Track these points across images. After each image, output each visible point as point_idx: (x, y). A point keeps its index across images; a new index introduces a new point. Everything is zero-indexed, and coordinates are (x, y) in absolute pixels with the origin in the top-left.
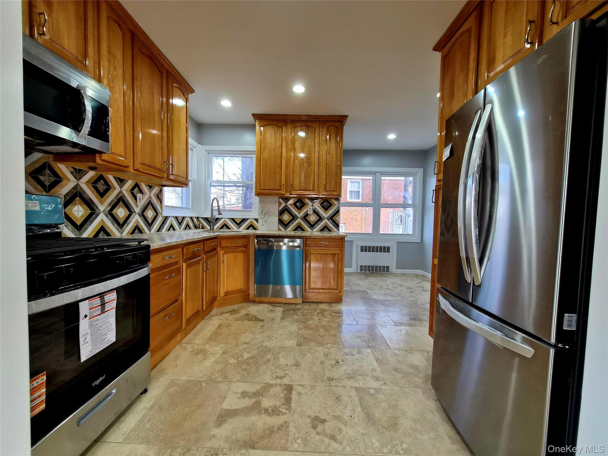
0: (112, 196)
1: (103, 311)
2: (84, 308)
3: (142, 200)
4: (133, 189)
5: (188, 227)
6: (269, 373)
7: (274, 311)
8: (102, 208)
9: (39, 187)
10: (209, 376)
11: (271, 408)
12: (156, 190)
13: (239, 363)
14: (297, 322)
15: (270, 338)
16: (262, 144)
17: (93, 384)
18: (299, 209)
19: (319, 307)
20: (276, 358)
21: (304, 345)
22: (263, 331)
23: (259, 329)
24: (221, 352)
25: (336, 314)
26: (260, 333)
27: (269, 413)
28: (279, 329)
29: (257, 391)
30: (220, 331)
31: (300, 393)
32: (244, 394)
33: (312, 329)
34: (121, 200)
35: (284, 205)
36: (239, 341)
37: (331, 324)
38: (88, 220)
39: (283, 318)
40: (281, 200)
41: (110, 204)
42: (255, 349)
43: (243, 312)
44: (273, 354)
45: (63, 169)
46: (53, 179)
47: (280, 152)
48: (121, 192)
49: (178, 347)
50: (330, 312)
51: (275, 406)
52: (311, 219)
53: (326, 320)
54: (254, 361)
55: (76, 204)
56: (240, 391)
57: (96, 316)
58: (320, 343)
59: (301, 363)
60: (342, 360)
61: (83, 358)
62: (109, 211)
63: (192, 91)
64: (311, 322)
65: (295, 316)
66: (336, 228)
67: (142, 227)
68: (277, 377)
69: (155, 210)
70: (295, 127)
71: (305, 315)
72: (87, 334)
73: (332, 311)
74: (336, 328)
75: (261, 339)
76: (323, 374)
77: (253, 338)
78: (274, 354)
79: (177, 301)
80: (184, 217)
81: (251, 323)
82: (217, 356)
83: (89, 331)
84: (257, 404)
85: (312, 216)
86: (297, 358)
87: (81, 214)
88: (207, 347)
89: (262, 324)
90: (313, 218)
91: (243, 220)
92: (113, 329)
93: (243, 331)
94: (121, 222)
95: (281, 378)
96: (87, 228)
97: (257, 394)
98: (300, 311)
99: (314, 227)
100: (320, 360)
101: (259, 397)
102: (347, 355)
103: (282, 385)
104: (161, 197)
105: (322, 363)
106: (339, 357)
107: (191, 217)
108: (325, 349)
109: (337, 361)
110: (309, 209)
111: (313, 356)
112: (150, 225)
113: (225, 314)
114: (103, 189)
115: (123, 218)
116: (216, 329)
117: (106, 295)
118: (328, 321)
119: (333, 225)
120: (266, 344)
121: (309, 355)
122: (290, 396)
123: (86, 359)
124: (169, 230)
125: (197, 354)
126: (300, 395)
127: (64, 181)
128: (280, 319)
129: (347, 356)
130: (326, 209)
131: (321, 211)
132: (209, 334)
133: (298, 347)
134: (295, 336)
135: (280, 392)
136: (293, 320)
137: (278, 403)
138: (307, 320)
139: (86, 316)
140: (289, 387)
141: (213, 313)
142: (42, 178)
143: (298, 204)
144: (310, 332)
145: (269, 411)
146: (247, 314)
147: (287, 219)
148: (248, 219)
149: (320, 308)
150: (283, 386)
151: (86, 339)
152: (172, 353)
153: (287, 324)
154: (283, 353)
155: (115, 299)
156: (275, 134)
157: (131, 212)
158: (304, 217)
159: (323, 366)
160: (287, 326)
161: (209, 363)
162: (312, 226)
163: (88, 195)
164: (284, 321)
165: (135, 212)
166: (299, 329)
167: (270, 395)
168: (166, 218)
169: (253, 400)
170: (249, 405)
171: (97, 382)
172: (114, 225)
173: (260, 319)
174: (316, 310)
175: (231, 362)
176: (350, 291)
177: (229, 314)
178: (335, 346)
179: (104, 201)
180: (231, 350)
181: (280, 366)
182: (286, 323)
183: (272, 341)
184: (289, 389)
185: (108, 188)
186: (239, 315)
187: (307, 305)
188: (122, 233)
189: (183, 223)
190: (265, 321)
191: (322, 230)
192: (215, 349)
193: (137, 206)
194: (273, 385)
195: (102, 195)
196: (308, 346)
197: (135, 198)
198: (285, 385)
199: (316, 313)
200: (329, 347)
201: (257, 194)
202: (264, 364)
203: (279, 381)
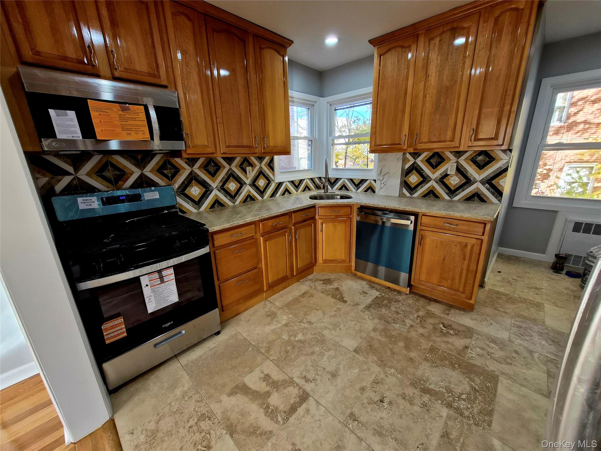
1: (162, 281)
2: (144, 281)
3: (252, 173)
4: (242, 163)
5: (307, 188)
6: (303, 367)
7: (367, 293)
8: (214, 185)
9: (165, 178)
10: (260, 342)
11: (273, 408)
12: (267, 159)
13: (289, 342)
14: (380, 319)
15: (335, 326)
16: (380, 82)
17: (163, 326)
18: (434, 167)
19: (429, 308)
20: (322, 354)
21: (361, 354)
22: (335, 316)
23: (334, 311)
24: (284, 322)
25: (445, 327)
26: (331, 316)
27: (267, 412)
28: (353, 319)
29: (278, 380)
30: (301, 299)
31: (308, 411)
32: (267, 378)
33: (390, 337)
34: (231, 176)
35: (412, 161)
36: (307, 318)
37: (422, 341)
38: (204, 196)
39: (368, 307)
40: (408, 156)
41: (221, 181)
42: (313, 333)
43: (335, 285)
44: (322, 347)
45: (179, 161)
46: (173, 171)
47: (404, 87)
48: (230, 169)
49: (262, 303)
50: (436, 321)
51: (277, 408)
52: (452, 182)
53: (421, 330)
54: (301, 347)
55: (193, 186)
56: (266, 373)
57: (157, 285)
58: (382, 361)
59: (339, 375)
60: (390, 401)
61: (150, 311)
62: (221, 187)
63: (291, 42)
64: (397, 326)
65: (384, 310)
66: (496, 198)
67: (253, 195)
68: (305, 377)
69: (267, 178)
70: (431, 39)
71: (397, 313)
72: (151, 296)
73: (443, 321)
74: (425, 349)
75: (325, 324)
76: (351, 404)
77: (319, 320)
78: (323, 349)
79: (255, 268)
80: (301, 180)
81: (333, 300)
82: (279, 325)
83: (152, 294)
84: (268, 394)
85: (453, 178)
86: (341, 367)
87: (197, 192)
88: (279, 312)
89: (340, 307)
90: (454, 181)
91: (362, 181)
92: (174, 293)
93: (318, 308)
94: (233, 194)
95: (307, 381)
96: (204, 203)
97: (276, 385)
98: (397, 304)
99: (455, 194)
100: (364, 384)
101: (274, 388)
102: (404, 398)
103: (301, 388)
104: (273, 165)
105: (363, 389)
106: (390, 395)
107: (312, 179)
108: (382, 373)
109: (383, 398)
110: (449, 167)
111: (359, 375)
112: (262, 193)
113: (318, 282)
114: (213, 170)
115: (234, 190)
116: (299, 296)
117: (163, 271)
118: (422, 335)
119: (491, 192)
120: (326, 332)
121: (357, 370)
122: (297, 407)
123: (152, 311)
124: (284, 194)
125: (268, 315)
126: (307, 412)
127: (181, 170)
128: (364, 307)
129: (403, 401)
130: (481, 166)
131: (471, 171)
132: (290, 299)
133: (354, 353)
134: (361, 337)
135: (293, 396)
136: (377, 314)
137: (282, 407)
138: (395, 321)
139: (147, 285)
140: (305, 396)
141: (310, 277)
142: (165, 172)
143: (433, 161)
144: (384, 340)
145: (269, 409)
146: (337, 289)
147: (415, 181)
148: (367, 180)
149: (428, 310)
150: (301, 390)
151: (150, 299)
152: (255, 306)
153: (366, 317)
154: (332, 353)
155: (173, 274)
156: (398, 60)
157: (241, 184)
158: (440, 179)
159: (359, 395)
160: (365, 319)
161: (268, 329)
162: (452, 192)
163: (201, 177)
164: (366, 311)
166: (375, 330)
167: (283, 394)
168: (280, 184)
169: (268, 389)
170: (261, 391)
171: (167, 325)
172: (227, 197)
173: (345, 299)
174: (418, 310)
175: (283, 337)
176: (506, 295)
177: (321, 282)
178: (399, 375)
179: (216, 180)
180: (293, 324)
181: (317, 366)
182: (366, 315)
183: (333, 332)
184: (304, 397)
185: (218, 167)
186: (330, 287)
187: (414, 298)
188: (235, 203)
189: (301, 186)
190: (347, 303)
191: (469, 199)
192: (283, 317)
193: (247, 178)
194: (294, 384)
195: (213, 174)
196: (366, 358)
197: (245, 172)
198: (304, 391)
199: (415, 316)
200: (390, 373)
201: (372, 151)
202: (306, 355)
203: (303, 383)
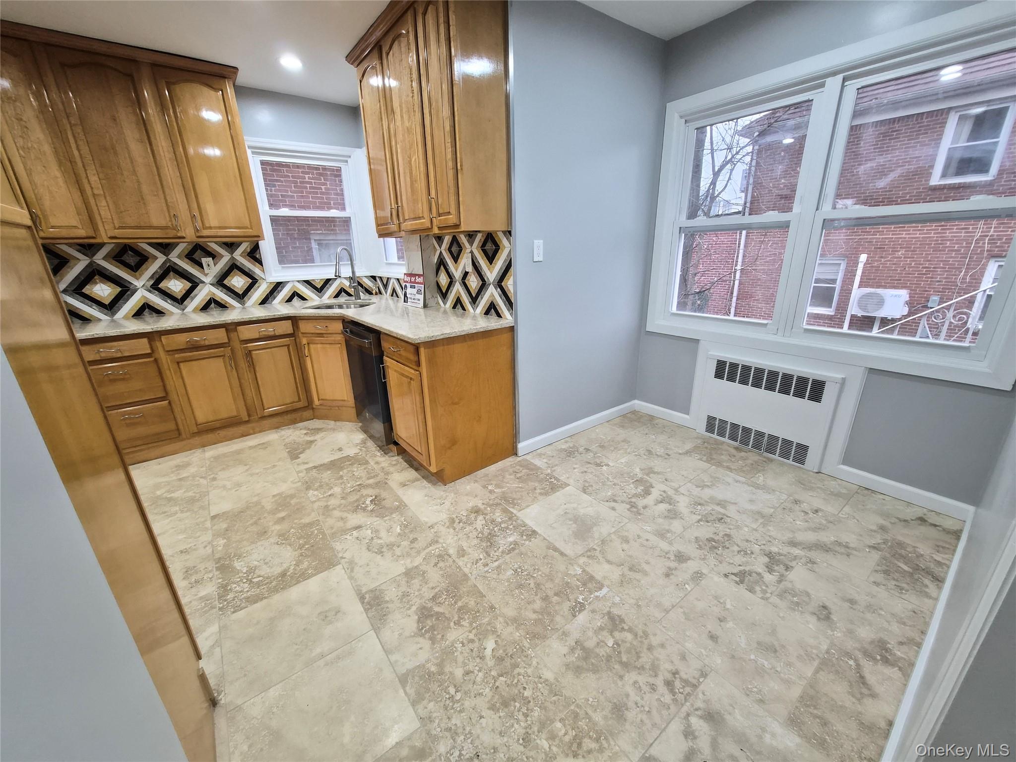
0: (153, 268)
3: (214, 267)
4: (192, 252)
7: (341, 450)
8: (138, 283)
12: (244, 248)
14: (306, 482)
18: (456, 259)
25: (372, 501)
34: (169, 270)
35: (438, 250)
38: (120, 297)
40: (434, 241)
41: (152, 277)
48: (168, 260)
52: (472, 285)
55: (96, 283)
62: (152, 285)
66: (508, 310)
67: (222, 299)
69: (248, 274)
79: (162, 400)
80: (329, 280)
85: (472, 278)
87: (107, 292)
90: (474, 282)
94: (179, 297)
96: (121, 307)
99: (476, 305)
104: (260, 256)
110: (467, 260)
112: (240, 297)
113: (303, 431)
114: (134, 262)
115: (181, 291)
116: (250, 447)
119: (503, 301)
124: (290, 300)
127: (72, 261)
130: (490, 259)
131: (484, 265)
141: (302, 424)
143: (453, 249)
147: (444, 282)
148: (391, 279)
157: (194, 282)
158: (462, 279)
162: (474, 301)
163: (111, 272)
165: (203, 282)
168: (278, 286)
179: (141, 275)
185: (143, 258)
189: (328, 288)
193: (206, 275)
197: (201, 265)
